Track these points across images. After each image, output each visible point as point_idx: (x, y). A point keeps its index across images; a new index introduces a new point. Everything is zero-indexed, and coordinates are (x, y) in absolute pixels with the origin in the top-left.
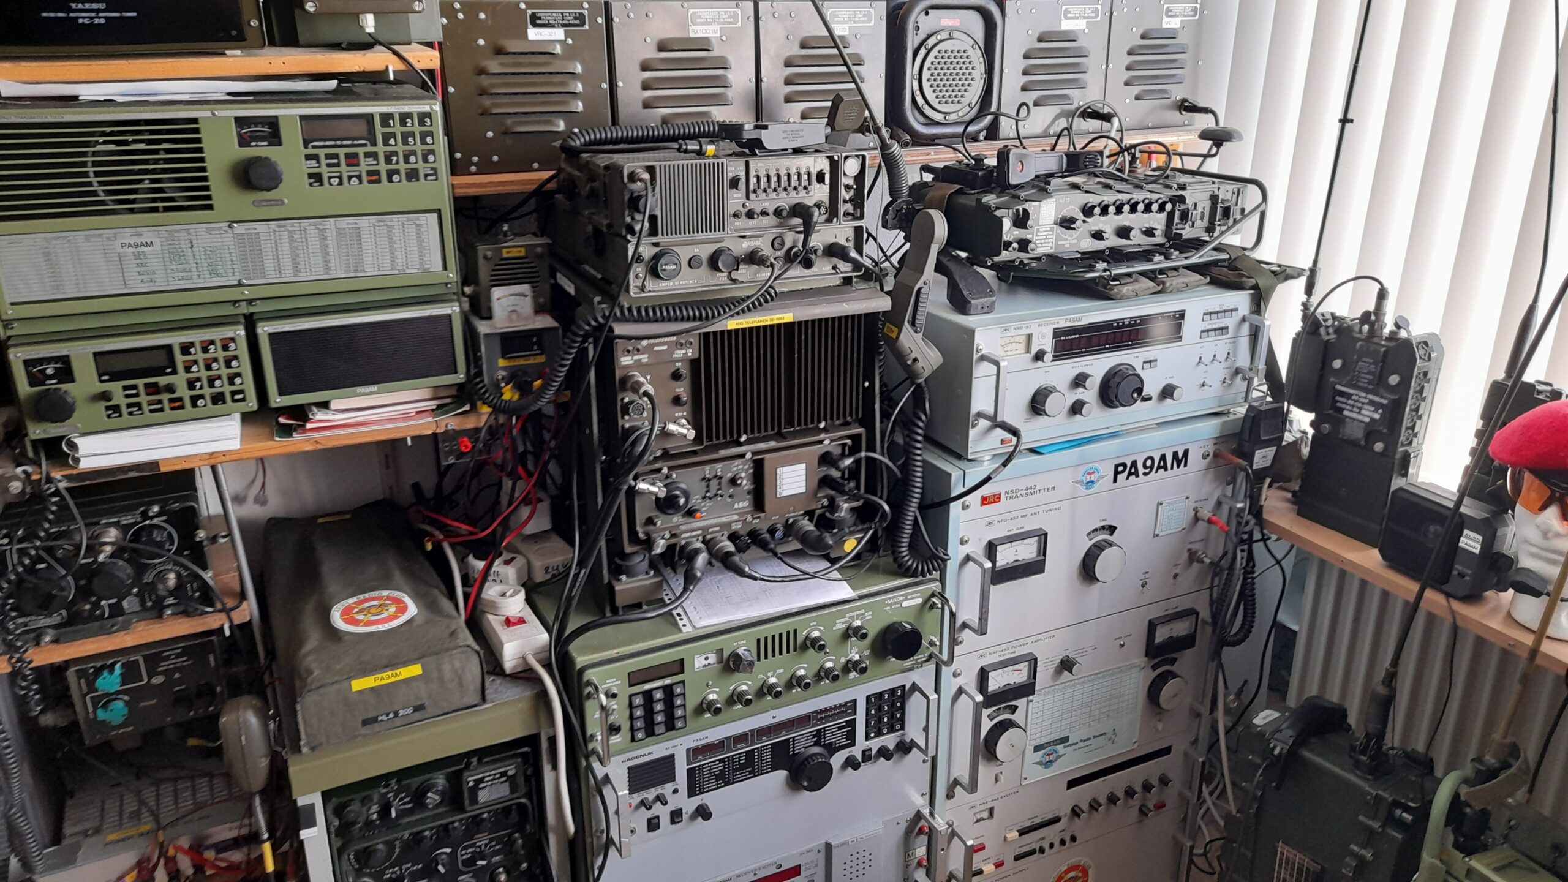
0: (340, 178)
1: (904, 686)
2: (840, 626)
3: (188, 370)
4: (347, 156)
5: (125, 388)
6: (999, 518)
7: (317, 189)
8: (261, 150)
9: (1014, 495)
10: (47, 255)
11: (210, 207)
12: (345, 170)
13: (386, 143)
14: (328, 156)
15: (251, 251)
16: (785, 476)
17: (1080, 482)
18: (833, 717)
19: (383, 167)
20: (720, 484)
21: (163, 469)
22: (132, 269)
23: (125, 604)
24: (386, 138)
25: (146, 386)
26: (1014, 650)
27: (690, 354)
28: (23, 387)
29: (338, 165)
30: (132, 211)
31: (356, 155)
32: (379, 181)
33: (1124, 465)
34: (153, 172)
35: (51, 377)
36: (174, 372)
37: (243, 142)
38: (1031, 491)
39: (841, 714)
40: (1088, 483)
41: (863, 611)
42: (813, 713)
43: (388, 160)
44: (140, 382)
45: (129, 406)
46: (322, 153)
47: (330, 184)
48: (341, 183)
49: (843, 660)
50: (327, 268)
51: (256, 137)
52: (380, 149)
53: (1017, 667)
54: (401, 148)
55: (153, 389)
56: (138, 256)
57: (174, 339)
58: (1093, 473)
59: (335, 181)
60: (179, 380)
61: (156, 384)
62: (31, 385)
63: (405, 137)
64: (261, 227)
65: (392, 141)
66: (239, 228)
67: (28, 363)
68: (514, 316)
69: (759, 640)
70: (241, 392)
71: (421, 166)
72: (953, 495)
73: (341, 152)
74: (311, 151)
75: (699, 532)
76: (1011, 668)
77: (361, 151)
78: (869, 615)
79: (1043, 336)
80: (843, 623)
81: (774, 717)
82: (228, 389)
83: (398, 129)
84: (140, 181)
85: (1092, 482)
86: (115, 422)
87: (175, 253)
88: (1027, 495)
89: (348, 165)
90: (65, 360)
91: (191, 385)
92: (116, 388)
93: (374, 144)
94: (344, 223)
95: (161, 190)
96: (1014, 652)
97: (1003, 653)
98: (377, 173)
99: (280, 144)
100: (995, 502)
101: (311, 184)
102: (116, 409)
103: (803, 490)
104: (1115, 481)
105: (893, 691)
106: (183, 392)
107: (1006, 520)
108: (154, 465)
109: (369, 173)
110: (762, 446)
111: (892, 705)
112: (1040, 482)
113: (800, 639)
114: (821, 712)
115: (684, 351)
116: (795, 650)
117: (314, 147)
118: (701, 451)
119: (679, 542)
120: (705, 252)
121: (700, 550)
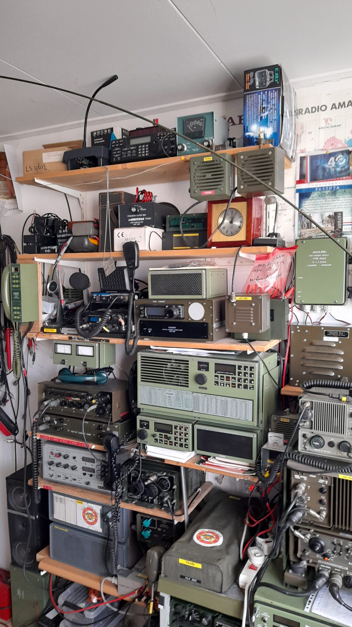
0: (224, 384)
3: (175, 434)
4: (227, 377)
5: (160, 435)
7: (216, 386)
8: (203, 372)
10: (150, 392)
11: (188, 387)
12: (225, 381)
13: (239, 375)
14: (221, 376)
15: (196, 401)
19: (237, 383)
20: (341, 549)
21: (166, 462)
22: (167, 401)
23: (154, 500)
24: (239, 373)
25: (165, 435)
27: (326, 483)
28: (138, 428)
29: (223, 380)
30: (171, 384)
31: (229, 377)
32: (235, 387)
34: (178, 374)
35: (145, 426)
36: (172, 434)
37: (199, 369)
43: (239, 381)
44: (163, 434)
45: (160, 440)
46: (219, 375)
47: (221, 385)
48: (224, 386)
50: (216, 412)
51: (203, 368)
52: (237, 376)
54: (243, 377)
55: (166, 437)
56: (169, 397)
57: (174, 423)
59: (222, 385)
60: (173, 436)
61: (167, 436)
62: (140, 427)
63: (245, 374)
64: (200, 395)
65: (241, 375)
66: (195, 394)
67: (141, 421)
68: (276, 444)
70: (187, 445)
71: (249, 384)
73: (225, 376)
74: (217, 374)
77: (231, 376)
82: (184, 443)
83: (243, 371)
84: (173, 376)
86: (156, 444)
87: (178, 399)
89: (227, 380)
90: (148, 422)
91: (175, 438)
92: (158, 433)
93: (235, 375)
94: (223, 398)
95: (178, 380)
98: (235, 384)
99: (208, 371)
101: (215, 385)
102: (156, 440)
106: (173, 440)
108: (163, 460)
109: (232, 384)
115: (324, 481)
117: (218, 373)
118: (330, 529)
119: (317, 567)
120: (336, 441)
121: (324, 576)
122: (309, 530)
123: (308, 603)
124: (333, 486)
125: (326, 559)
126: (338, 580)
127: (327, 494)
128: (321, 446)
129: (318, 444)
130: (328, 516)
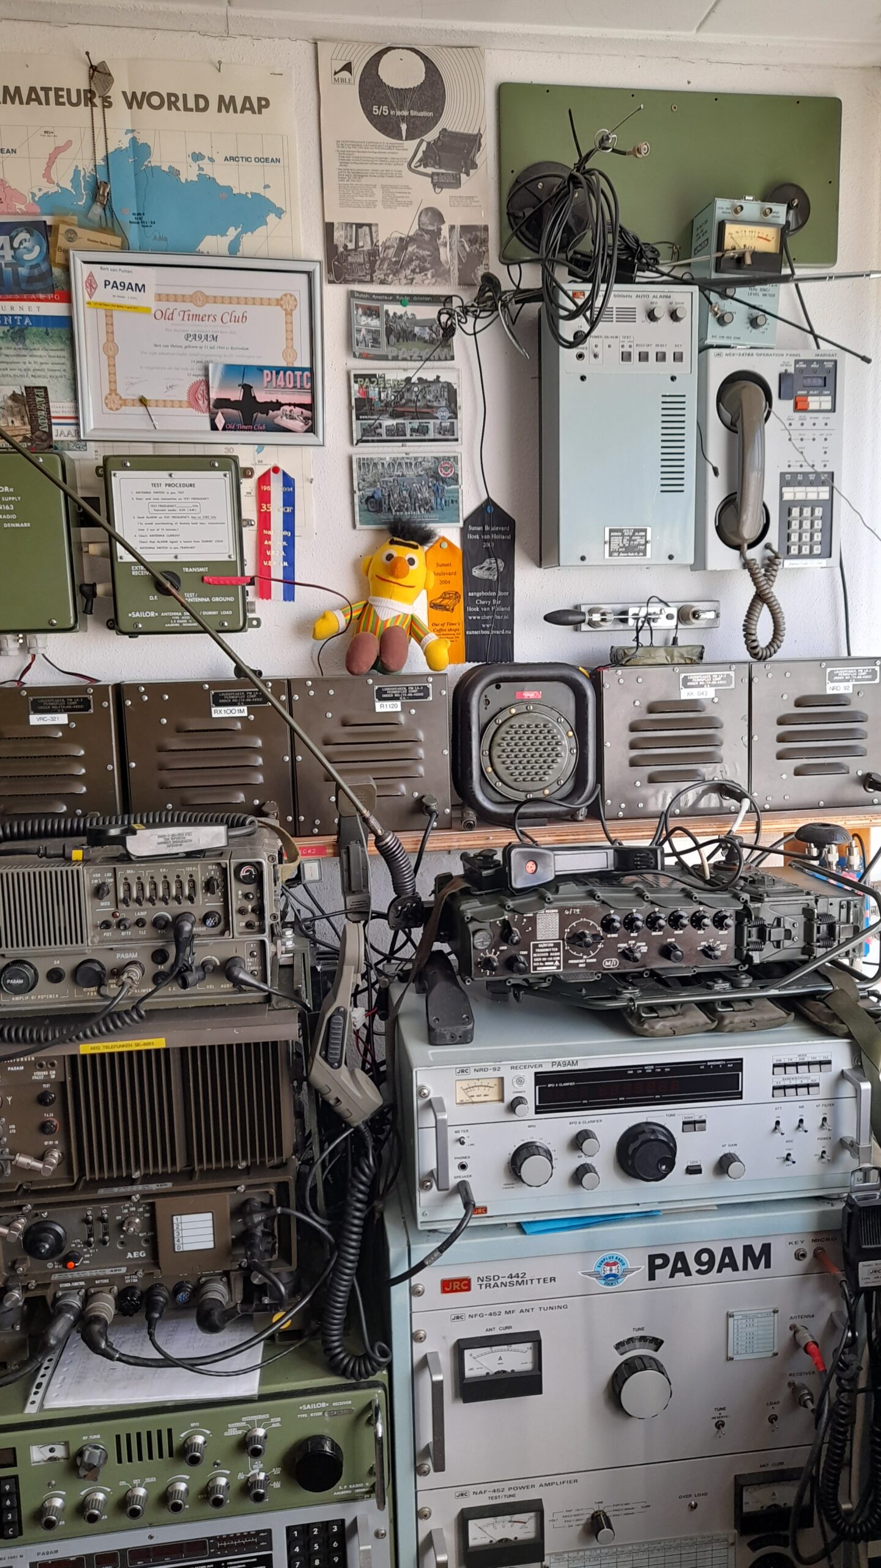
1: (343, 1521)
2: (234, 1431)
6: (473, 1311)
9: (492, 1283)
16: (184, 1226)
17: (596, 1275)
18: (241, 1549)
20: (105, 1228)
26: (512, 1492)
27: (53, 1077)
33: (665, 1257)
38: (518, 1280)
39: (250, 1547)
40: (608, 1276)
41: (268, 1416)
42: (209, 1538)
49: (241, 1476)
53: (517, 1517)
58: (615, 1264)
69: (118, 1437)
72: (394, 1274)
75: (83, 1283)
76: (508, 1518)
78: (276, 1422)
79: (520, 1081)
80: (239, 1429)
81: (151, 1537)
85: (615, 1276)
88: (512, 1284)
96: (513, 1496)
97: (497, 1494)
100: (462, 1290)
103: (211, 1245)
104: (652, 1277)
105: (325, 1526)
107: (482, 1315)
110: (154, 1187)
111: (326, 1543)
112: (532, 1269)
113: (177, 1443)
114: (221, 1539)
115: (46, 1073)
116: (171, 1455)
118: (73, 1189)
119: (49, 1294)
120: (66, 965)
121: (69, 1308)
122: (20, 1208)
123: (34, 1390)
124: (69, 1079)
125: (71, 1264)
126: (106, 1306)
127: (57, 1105)
128: (29, 987)
129: (21, 981)
130: (66, 1158)
